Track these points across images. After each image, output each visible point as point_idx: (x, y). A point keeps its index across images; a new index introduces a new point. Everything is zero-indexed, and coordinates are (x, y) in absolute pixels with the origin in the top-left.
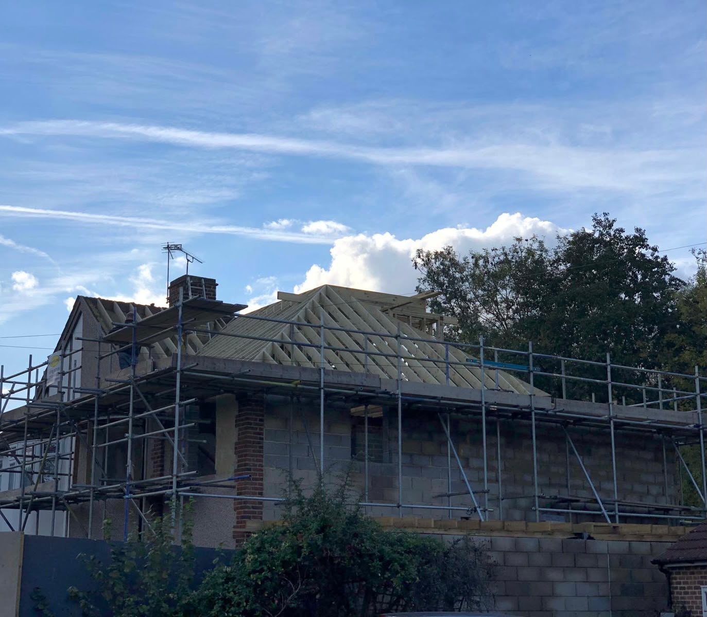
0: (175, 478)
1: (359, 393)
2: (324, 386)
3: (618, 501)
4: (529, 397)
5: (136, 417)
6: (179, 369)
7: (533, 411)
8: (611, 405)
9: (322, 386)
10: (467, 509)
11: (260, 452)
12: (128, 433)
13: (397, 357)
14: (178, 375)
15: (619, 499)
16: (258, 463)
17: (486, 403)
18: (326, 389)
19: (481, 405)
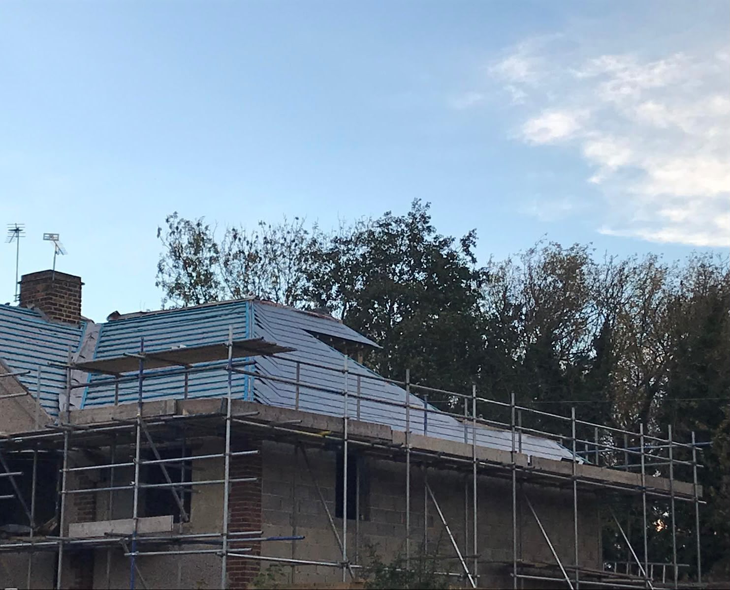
0: (225, 537)
1: (375, 445)
2: (348, 437)
3: (579, 569)
4: (510, 454)
5: (144, 463)
6: (229, 416)
7: (514, 469)
8: (575, 464)
9: (346, 438)
10: (459, 575)
11: (258, 506)
12: (134, 481)
13: (405, 407)
14: (228, 422)
15: (580, 566)
16: (256, 519)
17: (477, 459)
18: (349, 441)
19: (472, 462)
